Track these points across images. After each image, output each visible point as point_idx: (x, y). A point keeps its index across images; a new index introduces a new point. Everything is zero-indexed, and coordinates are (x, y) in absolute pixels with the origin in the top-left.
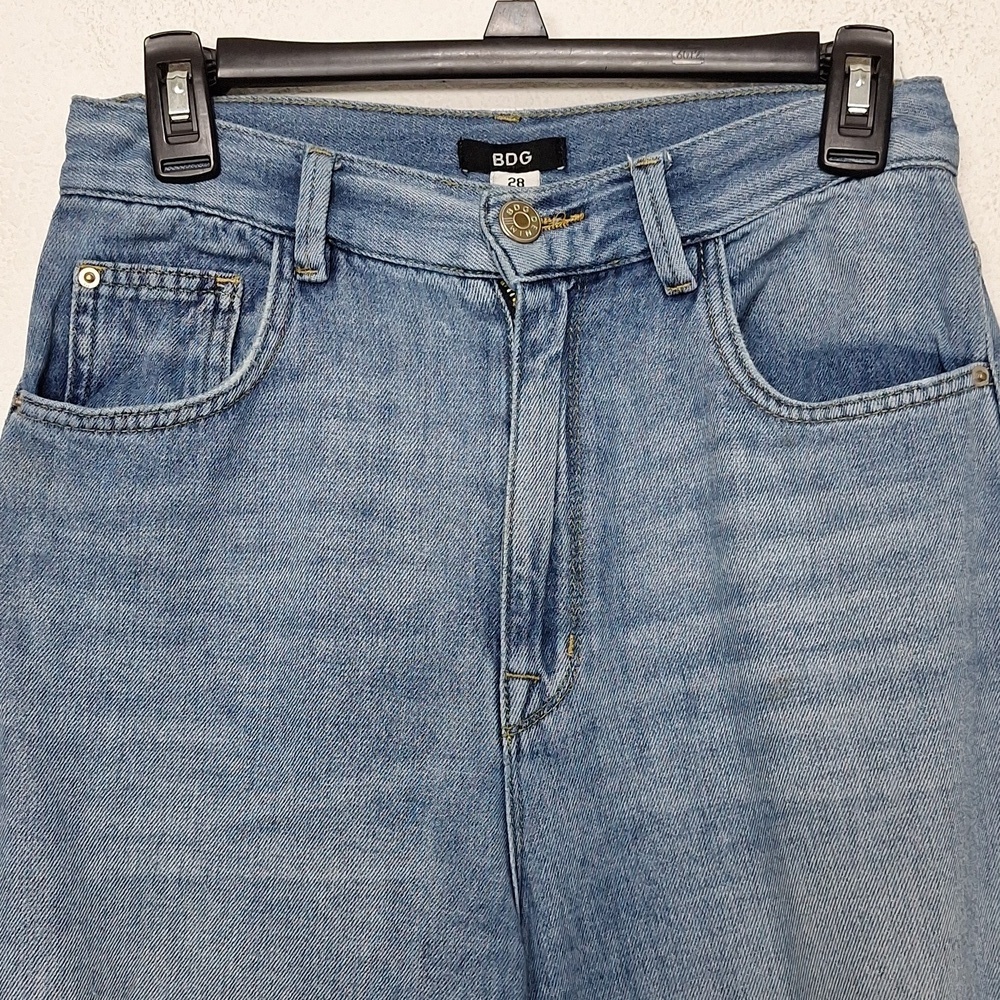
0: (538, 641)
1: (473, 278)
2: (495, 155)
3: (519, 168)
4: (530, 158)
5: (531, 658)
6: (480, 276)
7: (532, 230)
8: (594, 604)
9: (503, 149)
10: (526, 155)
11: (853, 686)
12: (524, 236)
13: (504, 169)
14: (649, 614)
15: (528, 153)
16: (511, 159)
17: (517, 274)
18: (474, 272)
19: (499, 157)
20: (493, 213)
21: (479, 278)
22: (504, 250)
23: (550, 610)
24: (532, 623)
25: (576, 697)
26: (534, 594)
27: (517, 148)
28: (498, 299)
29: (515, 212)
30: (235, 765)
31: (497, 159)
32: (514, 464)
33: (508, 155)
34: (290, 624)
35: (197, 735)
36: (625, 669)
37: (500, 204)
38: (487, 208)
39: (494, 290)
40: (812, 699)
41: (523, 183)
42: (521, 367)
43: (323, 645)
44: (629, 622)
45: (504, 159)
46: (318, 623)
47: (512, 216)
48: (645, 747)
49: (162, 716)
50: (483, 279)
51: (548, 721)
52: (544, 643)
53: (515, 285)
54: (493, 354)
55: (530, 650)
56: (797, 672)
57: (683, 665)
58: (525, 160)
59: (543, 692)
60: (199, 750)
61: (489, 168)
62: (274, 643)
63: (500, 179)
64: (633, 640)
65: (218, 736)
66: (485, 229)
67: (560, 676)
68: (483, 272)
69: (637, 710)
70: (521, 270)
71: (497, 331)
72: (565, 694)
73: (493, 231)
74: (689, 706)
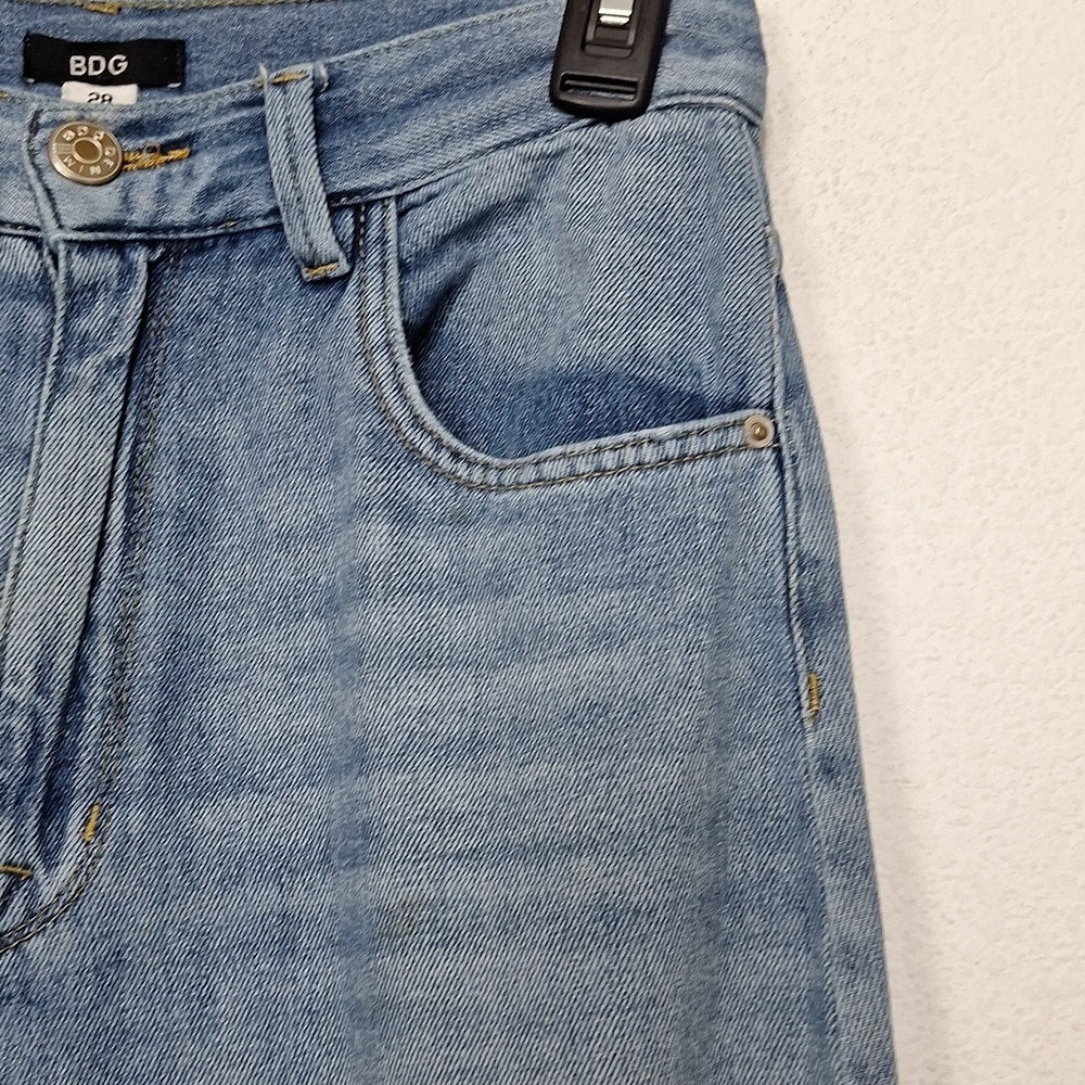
0: (33, 812)
1: (10, 235)
2: (73, 58)
3: (106, 80)
4: (124, 65)
5: (17, 838)
6: (21, 232)
7: (104, 167)
8: (140, 756)
9: (86, 49)
10: (119, 61)
11: (510, 924)
12: (86, 173)
13: (85, 79)
14: (239, 781)
15: (124, 58)
16: (97, 65)
17: (61, 227)
18: (15, 226)
19: (78, 62)
20: (40, 136)
21: (20, 236)
22: (48, 191)
23: (63, 760)
24: (28, 782)
25: (89, 908)
26: (36, 734)
27: (107, 48)
28: (46, 270)
29: (77, 137)
31: (76, 64)
32: (27, 523)
33: (92, 59)
36: (187, 869)
37: (56, 123)
38: (34, 128)
39: (41, 255)
40: (449, 941)
41: (110, 100)
42: (57, 373)
44: (203, 792)
45: (86, 64)
47: (71, 142)
48: (210, 999)
50: (27, 238)
51: (35, 945)
52: (46, 815)
53: (56, 243)
54: (26, 351)
55: (18, 824)
56: (430, 891)
57: (282, 867)
58: (117, 68)
59: (33, 895)
61: (61, 76)
63: (76, 93)
64: (209, 819)
66: (26, 158)
67: (65, 871)
68: (27, 227)
69: (203, 935)
70: (68, 222)
71: (36, 316)
72: (71, 901)
73: (37, 162)
74: (284, 935)
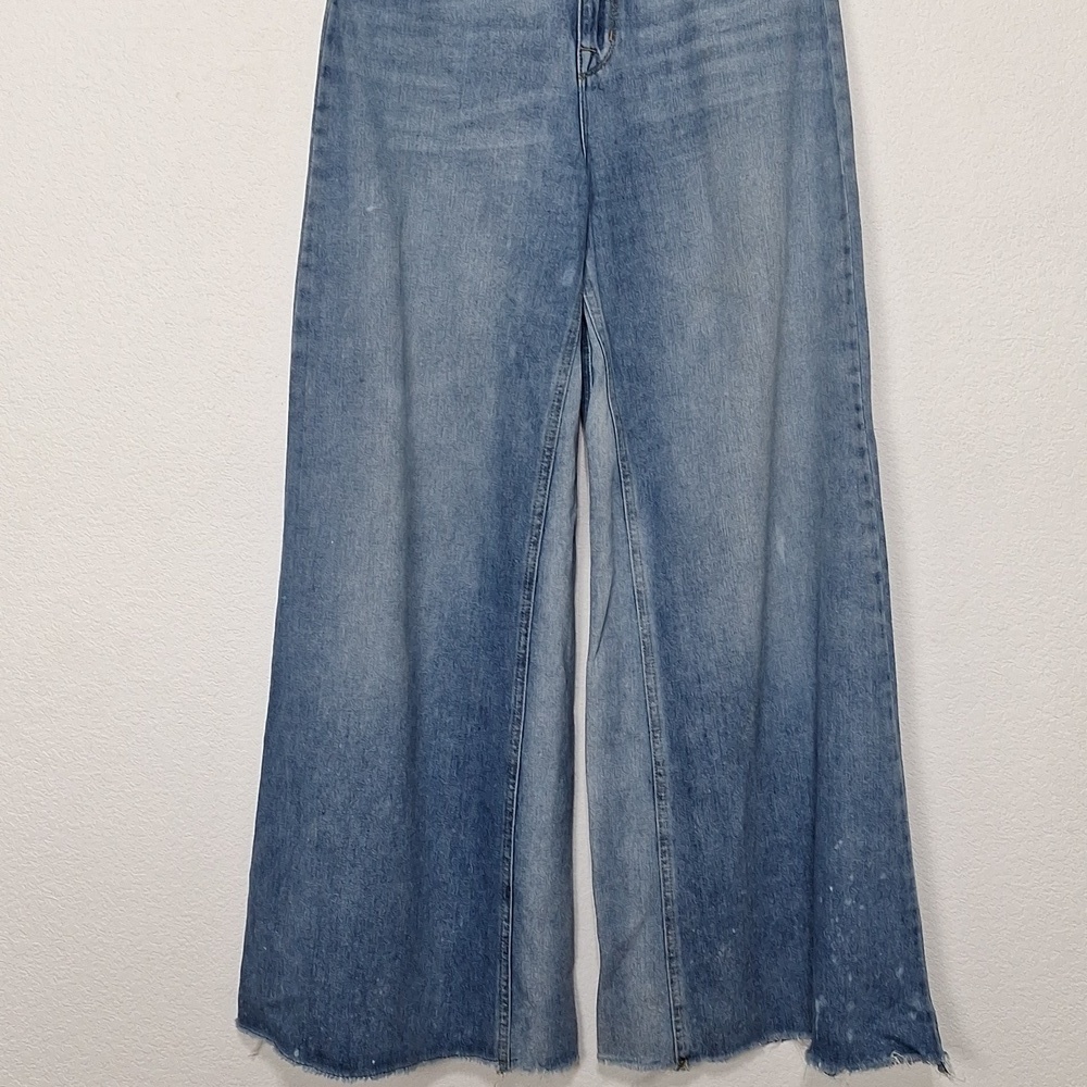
0: (595, 33)
5: (592, 41)
8: (623, 15)
11: (741, 48)
14: (649, 22)
23: (601, 18)
24: (593, 23)
25: (612, 61)
26: (594, 9)
30: (452, 97)
34: (478, 25)
35: (434, 83)
36: (637, 50)
40: (723, 56)
43: (494, 34)
44: (639, 26)
46: (491, 24)
48: (646, 89)
49: (418, 73)
51: (600, 72)
52: (598, 35)
55: (592, 36)
56: (716, 43)
57: (665, 47)
59: (598, 58)
60: (436, 90)
62: (470, 36)
64: (641, 35)
65: (443, 83)
67: (606, 50)
69: (643, 70)
72: (608, 59)
74: (667, 68)
